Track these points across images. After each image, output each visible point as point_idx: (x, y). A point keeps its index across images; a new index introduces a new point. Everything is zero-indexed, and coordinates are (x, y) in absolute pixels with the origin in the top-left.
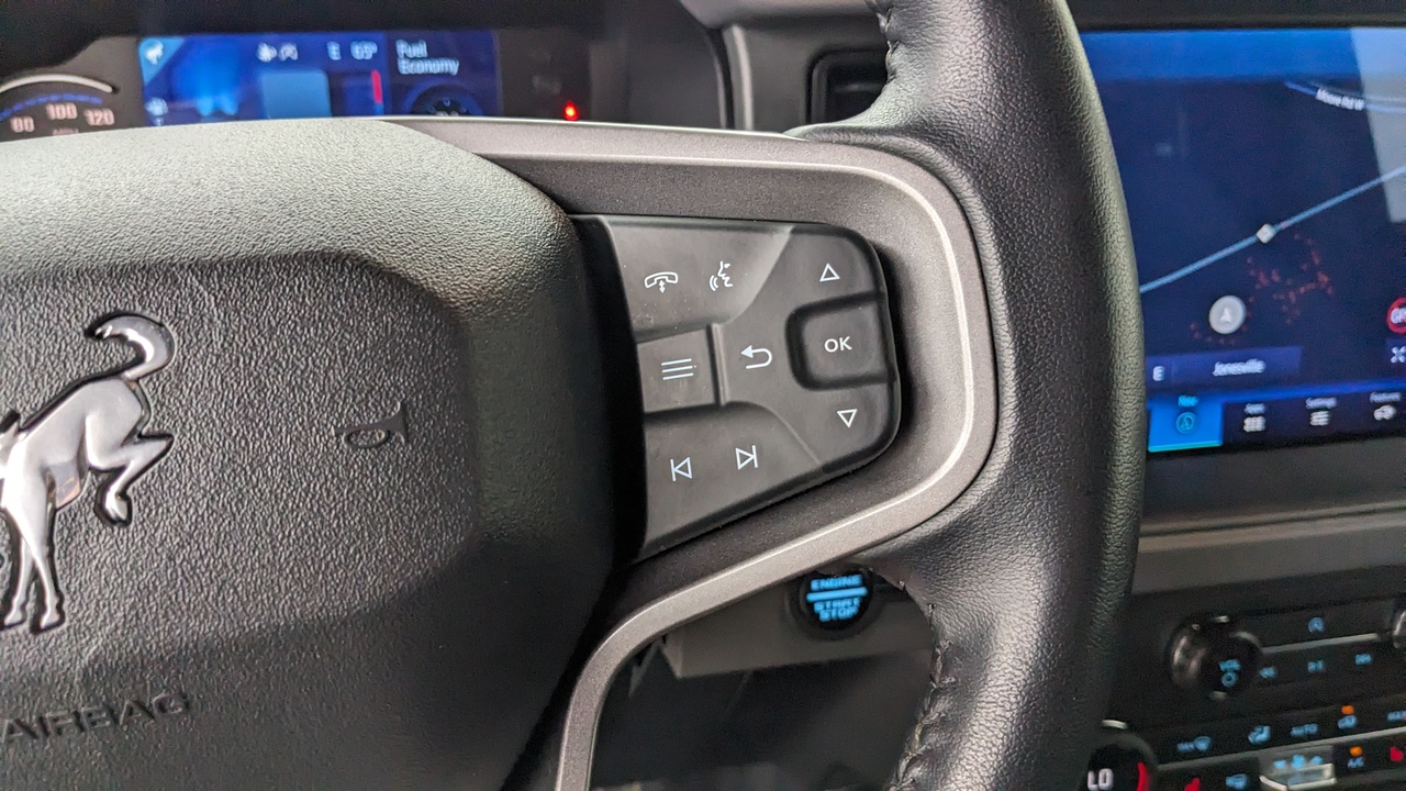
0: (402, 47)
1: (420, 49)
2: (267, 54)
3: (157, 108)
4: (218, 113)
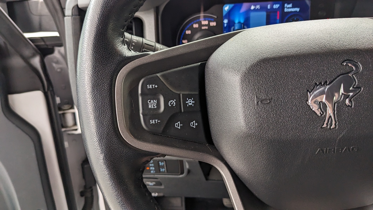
0: (286, 5)
1: (290, 5)
2: (253, 8)
3: (226, 21)
4: (239, 22)
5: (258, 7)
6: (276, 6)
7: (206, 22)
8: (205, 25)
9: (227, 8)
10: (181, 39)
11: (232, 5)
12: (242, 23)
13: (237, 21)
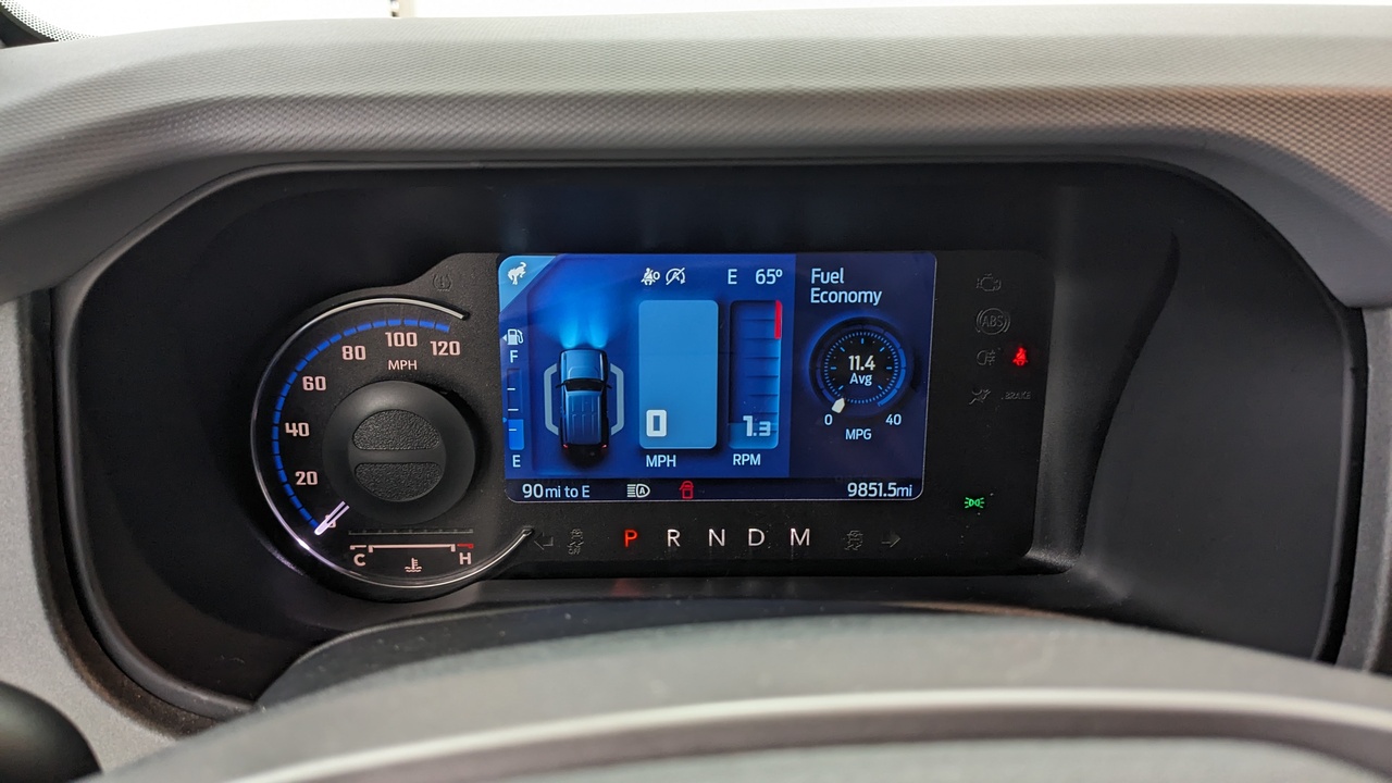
0: (816, 273)
1: (839, 276)
2: (649, 277)
3: (513, 338)
4: (584, 347)
5: (677, 274)
6: (768, 275)
7: (411, 340)
8: (404, 353)
9: (516, 272)
10: (277, 417)
11: (542, 262)
12: (599, 351)
13: (570, 340)
